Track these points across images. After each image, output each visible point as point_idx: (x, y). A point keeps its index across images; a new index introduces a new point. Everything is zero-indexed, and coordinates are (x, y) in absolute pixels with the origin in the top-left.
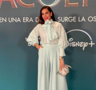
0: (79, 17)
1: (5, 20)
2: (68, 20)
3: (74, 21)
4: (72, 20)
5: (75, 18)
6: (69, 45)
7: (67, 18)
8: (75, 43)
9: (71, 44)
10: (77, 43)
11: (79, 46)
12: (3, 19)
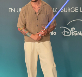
0: (81, 8)
1: (14, 10)
2: (70, 10)
3: (76, 11)
4: (74, 10)
5: (77, 9)
6: (72, 34)
7: (69, 9)
8: (77, 32)
9: (73, 33)
10: (78, 32)
11: (80, 35)
12: (12, 9)
